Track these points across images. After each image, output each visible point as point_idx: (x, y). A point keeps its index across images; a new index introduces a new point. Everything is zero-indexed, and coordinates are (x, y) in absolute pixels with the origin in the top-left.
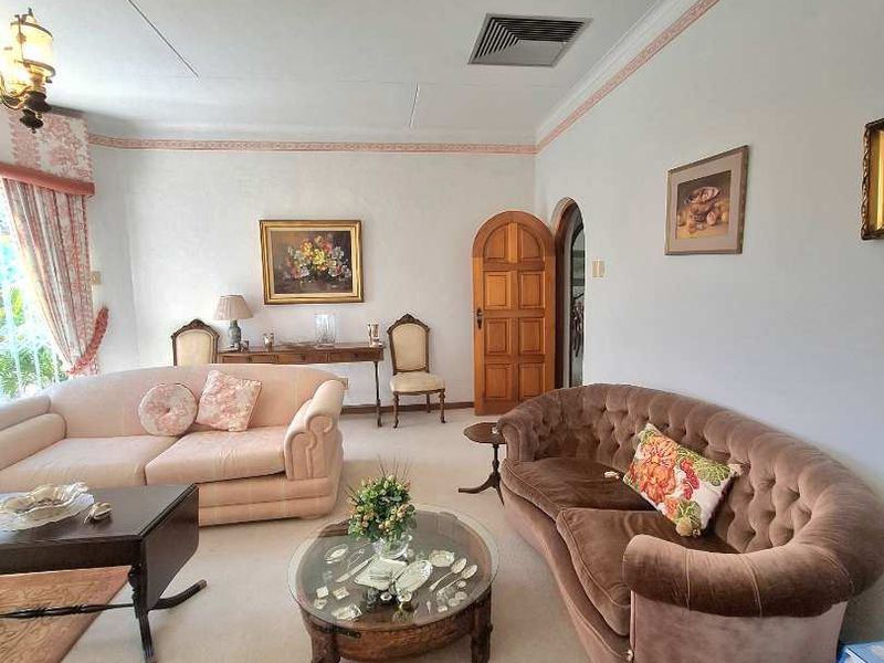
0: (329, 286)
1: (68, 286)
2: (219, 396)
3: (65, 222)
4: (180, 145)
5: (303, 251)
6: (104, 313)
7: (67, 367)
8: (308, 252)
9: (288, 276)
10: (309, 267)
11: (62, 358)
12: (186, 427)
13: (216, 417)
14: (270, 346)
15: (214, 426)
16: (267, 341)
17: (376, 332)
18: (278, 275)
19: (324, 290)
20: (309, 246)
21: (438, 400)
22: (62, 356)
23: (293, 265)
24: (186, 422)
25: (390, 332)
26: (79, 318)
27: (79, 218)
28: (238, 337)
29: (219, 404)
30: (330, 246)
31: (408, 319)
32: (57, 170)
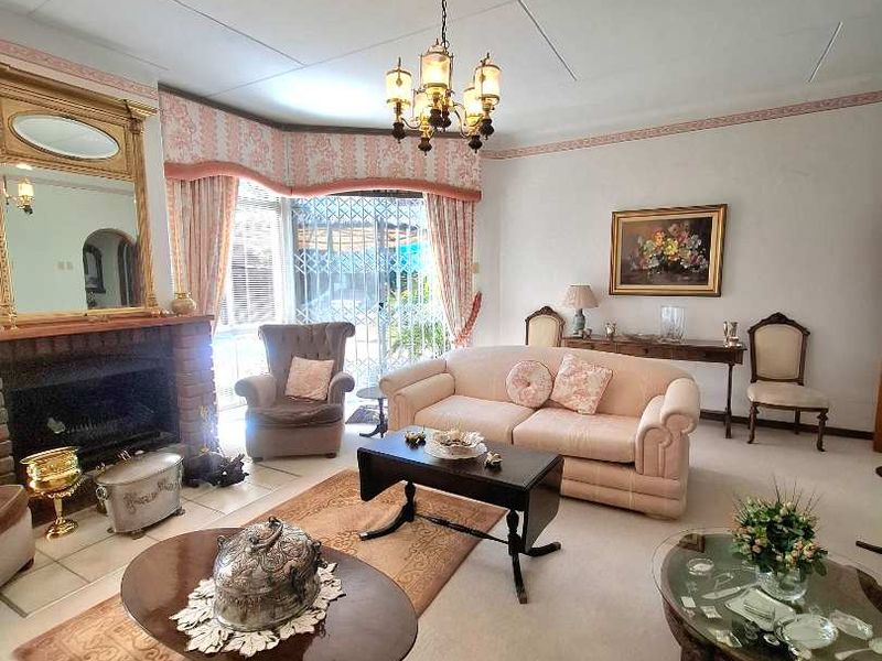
0: (679, 278)
1: (458, 274)
2: (572, 378)
3: (460, 224)
4: (545, 149)
5: (655, 240)
6: (479, 297)
7: (452, 338)
8: (659, 242)
9: (636, 267)
10: (659, 258)
11: (450, 332)
12: (542, 402)
13: (568, 397)
14: (612, 336)
15: (566, 405)
16: (609, 331)
17: (734, 330)
18: (625, 265)
19: (674, 281)
20: (660, 235)
21: (816, 422)
22: (450, 331)
23: (642, 255)
24: (542, 397)
25: (752, 332)
26: (463, 299)
27: (469, 220)
28: (582, 325)
29: (571, 385)
30: (685, 234)
31: (779, 319)
32: (458, 184)
